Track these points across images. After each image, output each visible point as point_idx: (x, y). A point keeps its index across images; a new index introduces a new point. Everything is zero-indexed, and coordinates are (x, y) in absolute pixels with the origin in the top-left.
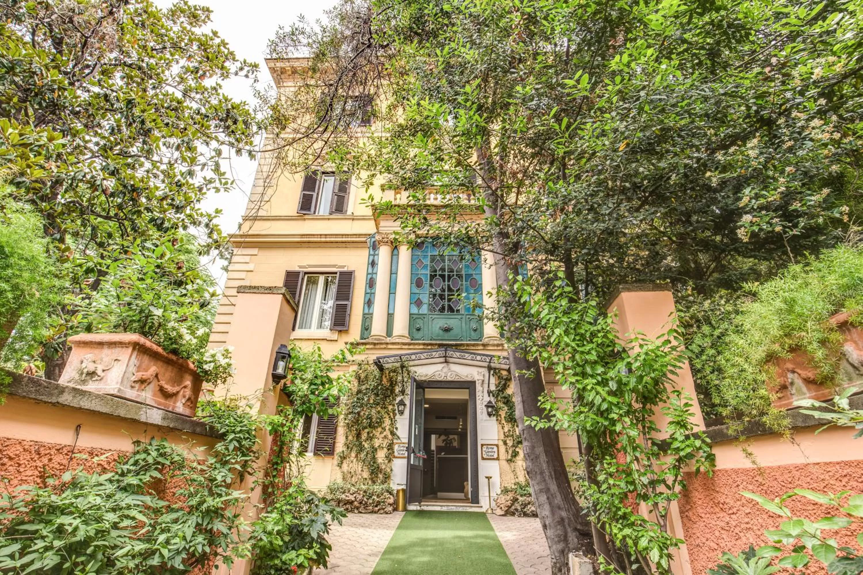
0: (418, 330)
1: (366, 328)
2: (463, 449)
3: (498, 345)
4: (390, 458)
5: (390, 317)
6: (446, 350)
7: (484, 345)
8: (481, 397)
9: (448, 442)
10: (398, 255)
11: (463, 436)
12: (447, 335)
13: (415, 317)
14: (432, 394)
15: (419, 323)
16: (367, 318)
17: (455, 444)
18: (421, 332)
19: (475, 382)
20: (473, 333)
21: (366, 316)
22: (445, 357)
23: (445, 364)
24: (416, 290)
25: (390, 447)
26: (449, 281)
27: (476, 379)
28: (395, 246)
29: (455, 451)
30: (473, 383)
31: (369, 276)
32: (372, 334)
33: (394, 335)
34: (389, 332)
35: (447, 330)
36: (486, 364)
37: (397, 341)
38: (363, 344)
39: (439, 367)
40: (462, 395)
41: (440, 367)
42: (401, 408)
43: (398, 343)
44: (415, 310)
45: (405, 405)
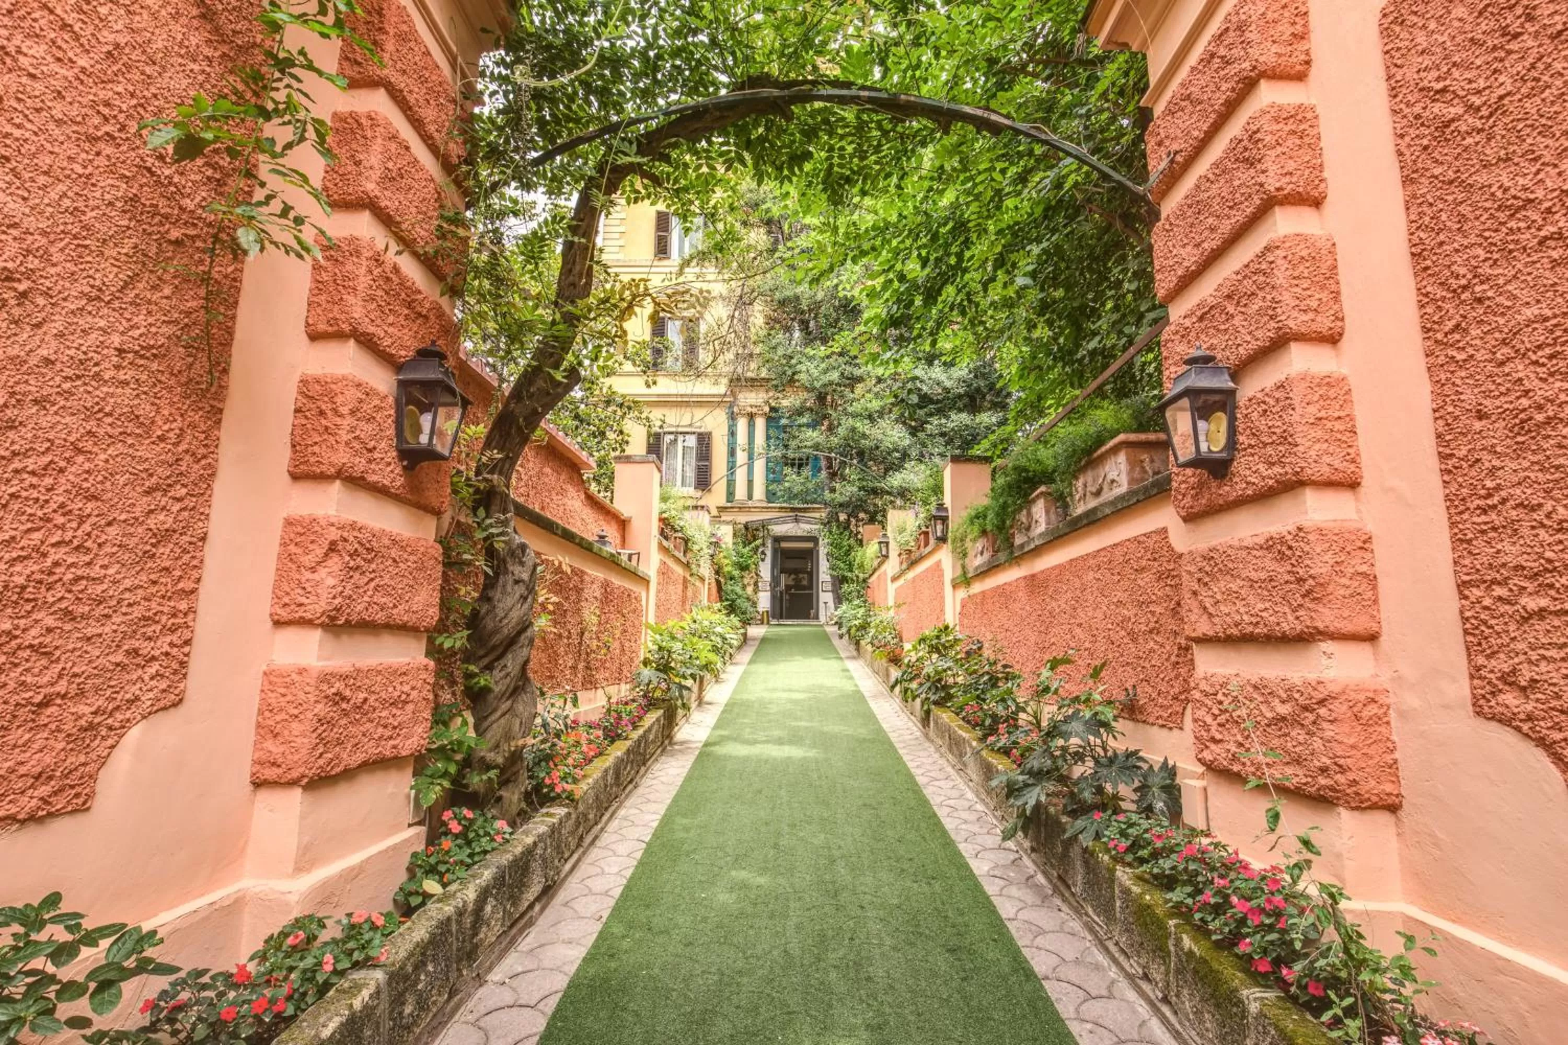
0: (773, 494)
1: (730, 494)
2: (810, 587)
4: (756, 590)
5: (750, 483)
6: (796, 512)
8: (822, 548)
9: (798, 581)
10: (754, 426)
11: (810, 574)
14: (784, 545)
16: (731, 484)
17: (805, 583)
18: (775, 496)
21: (730, 482)
22: (796, 517)
23: (796, 523)
25: (756, 584)
27: (818, 534)
28: (751, 417)
29: (804, 588)
30: (816, 537)
31: (729, 445)
32: (736, 499)
33: (754, 499)
34: (750, 497)
37: (757, 505)
38: (730, 507)
39: (790, 526)
40: (810, 545)
41: (792, 525)
42: (763, 557)
43: (758, 508)
44: (770, 477)
45: (766, 554)
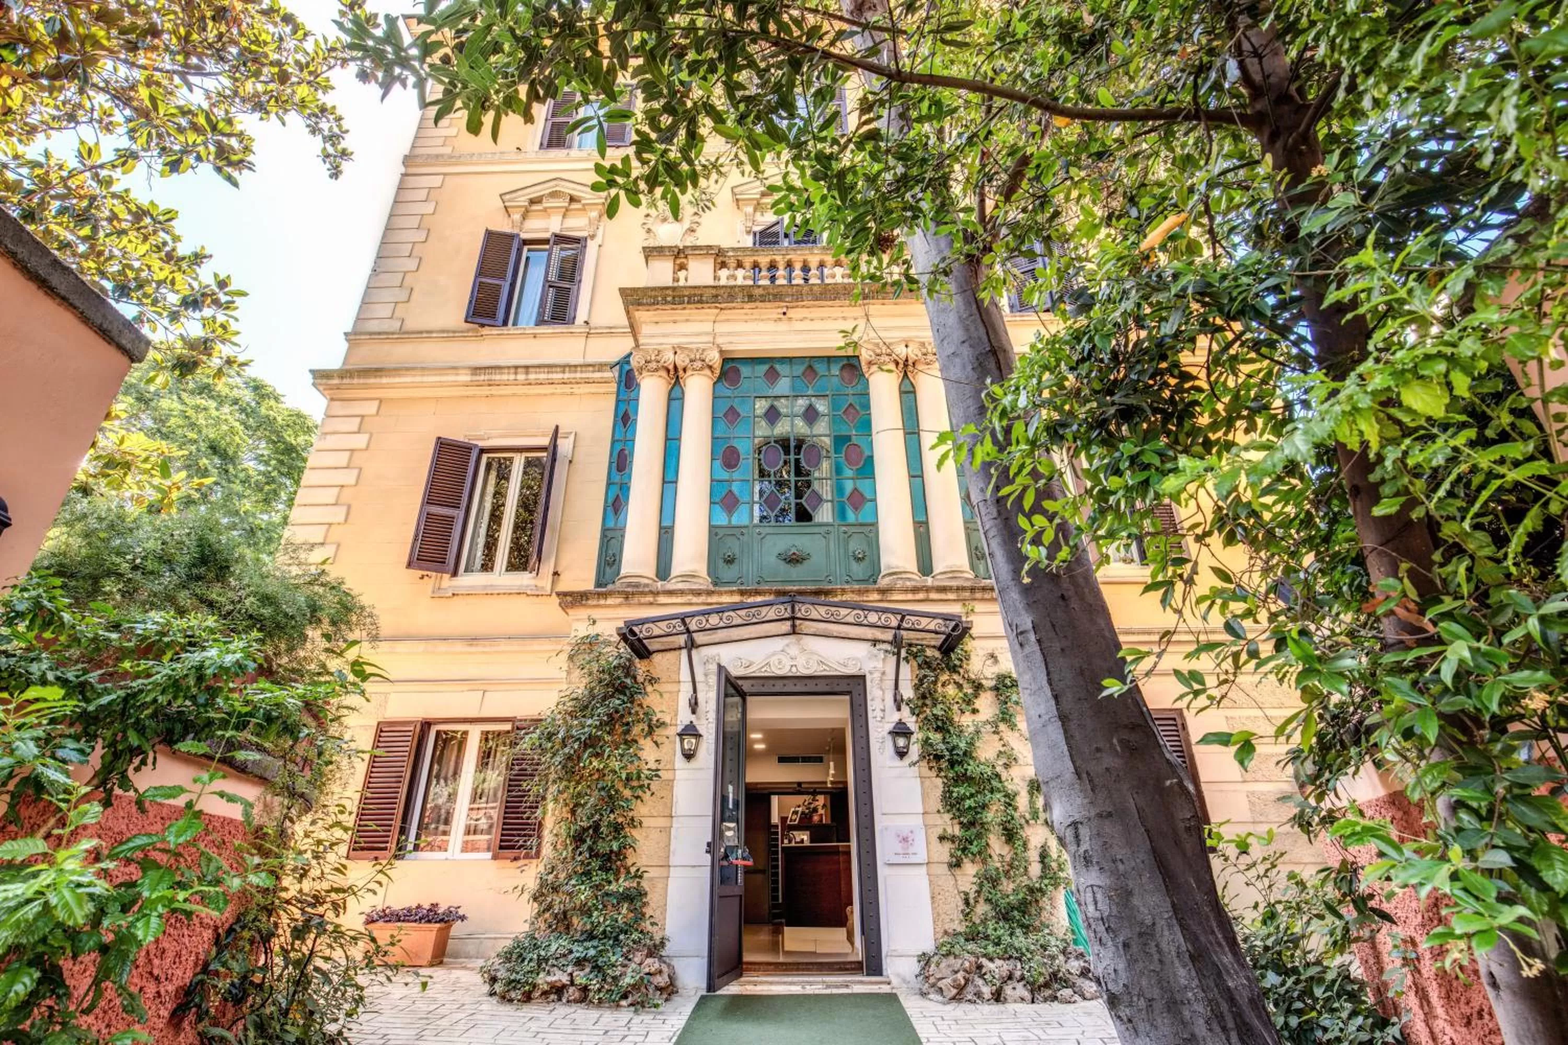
0: (730, 561)
1: (609, 561)
3: (915, 590)
5: (666, 534)
6: (793, 604)
7: (883, 591)
8: (879, 714)
10: (682, 398)
12: (796, 572)
13: (721, 532)
15: (732, 545)
16: (612, 538)
18: (735, 567)
19: (863, 677)
20: (855, 566)
21: (610, 534)
22: (793, 618)
23: (792, 638)
24: (724, 475)
26: (798, 453)
27: (865, 670)
28: (674, 378)
30: (861, 679)
31: (619, 447)
32: (623, 572)
33: (673, 574)
34: (663, 568)
35: (794, 560)
36: (889, 635)
37: (680, 586)
38: (600, 595)
41: (780, 643)
42: (689, 742)
43: (682, 592)
44: (722, 519)
45: (698, 736)
